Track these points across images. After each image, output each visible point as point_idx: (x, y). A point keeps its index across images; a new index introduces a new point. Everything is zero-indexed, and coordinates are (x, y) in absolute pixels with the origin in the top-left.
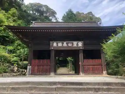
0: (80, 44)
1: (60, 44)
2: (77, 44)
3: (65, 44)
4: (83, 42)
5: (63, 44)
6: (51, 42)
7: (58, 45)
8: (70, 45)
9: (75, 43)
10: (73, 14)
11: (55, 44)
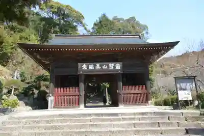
0: (118, 66)
1: (91, 67)
2: (115, 67)
3: (98, 67)
4: (122, 63)
5: (95, 66)
6: (79, 64)
7: (88, 68)
8: (104, 67)
9: (111, 65)
10: (107, 20)
11: (84, 67)
